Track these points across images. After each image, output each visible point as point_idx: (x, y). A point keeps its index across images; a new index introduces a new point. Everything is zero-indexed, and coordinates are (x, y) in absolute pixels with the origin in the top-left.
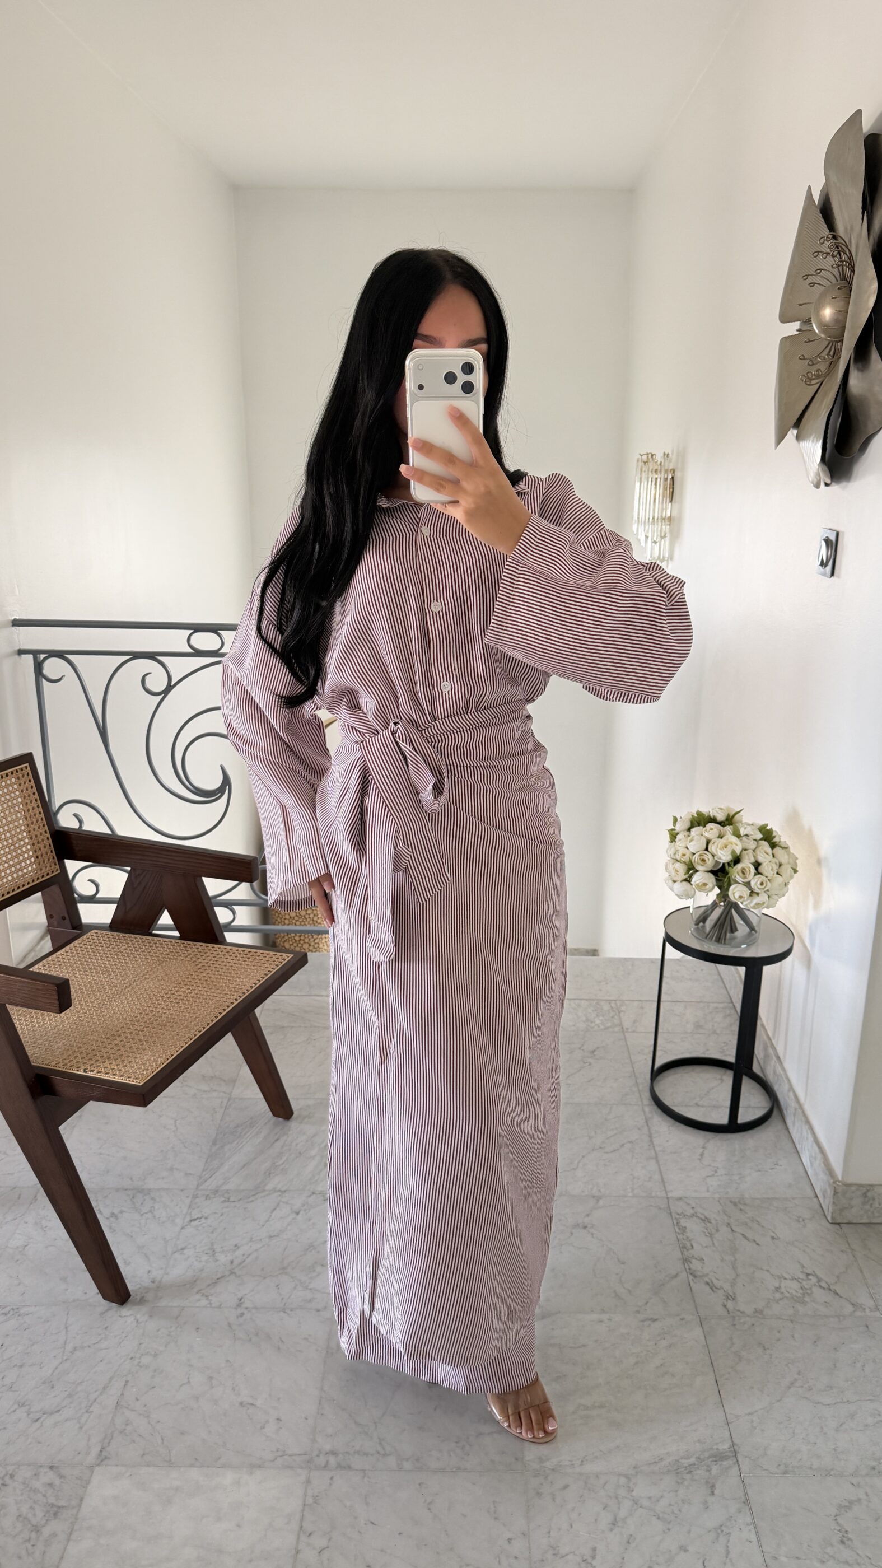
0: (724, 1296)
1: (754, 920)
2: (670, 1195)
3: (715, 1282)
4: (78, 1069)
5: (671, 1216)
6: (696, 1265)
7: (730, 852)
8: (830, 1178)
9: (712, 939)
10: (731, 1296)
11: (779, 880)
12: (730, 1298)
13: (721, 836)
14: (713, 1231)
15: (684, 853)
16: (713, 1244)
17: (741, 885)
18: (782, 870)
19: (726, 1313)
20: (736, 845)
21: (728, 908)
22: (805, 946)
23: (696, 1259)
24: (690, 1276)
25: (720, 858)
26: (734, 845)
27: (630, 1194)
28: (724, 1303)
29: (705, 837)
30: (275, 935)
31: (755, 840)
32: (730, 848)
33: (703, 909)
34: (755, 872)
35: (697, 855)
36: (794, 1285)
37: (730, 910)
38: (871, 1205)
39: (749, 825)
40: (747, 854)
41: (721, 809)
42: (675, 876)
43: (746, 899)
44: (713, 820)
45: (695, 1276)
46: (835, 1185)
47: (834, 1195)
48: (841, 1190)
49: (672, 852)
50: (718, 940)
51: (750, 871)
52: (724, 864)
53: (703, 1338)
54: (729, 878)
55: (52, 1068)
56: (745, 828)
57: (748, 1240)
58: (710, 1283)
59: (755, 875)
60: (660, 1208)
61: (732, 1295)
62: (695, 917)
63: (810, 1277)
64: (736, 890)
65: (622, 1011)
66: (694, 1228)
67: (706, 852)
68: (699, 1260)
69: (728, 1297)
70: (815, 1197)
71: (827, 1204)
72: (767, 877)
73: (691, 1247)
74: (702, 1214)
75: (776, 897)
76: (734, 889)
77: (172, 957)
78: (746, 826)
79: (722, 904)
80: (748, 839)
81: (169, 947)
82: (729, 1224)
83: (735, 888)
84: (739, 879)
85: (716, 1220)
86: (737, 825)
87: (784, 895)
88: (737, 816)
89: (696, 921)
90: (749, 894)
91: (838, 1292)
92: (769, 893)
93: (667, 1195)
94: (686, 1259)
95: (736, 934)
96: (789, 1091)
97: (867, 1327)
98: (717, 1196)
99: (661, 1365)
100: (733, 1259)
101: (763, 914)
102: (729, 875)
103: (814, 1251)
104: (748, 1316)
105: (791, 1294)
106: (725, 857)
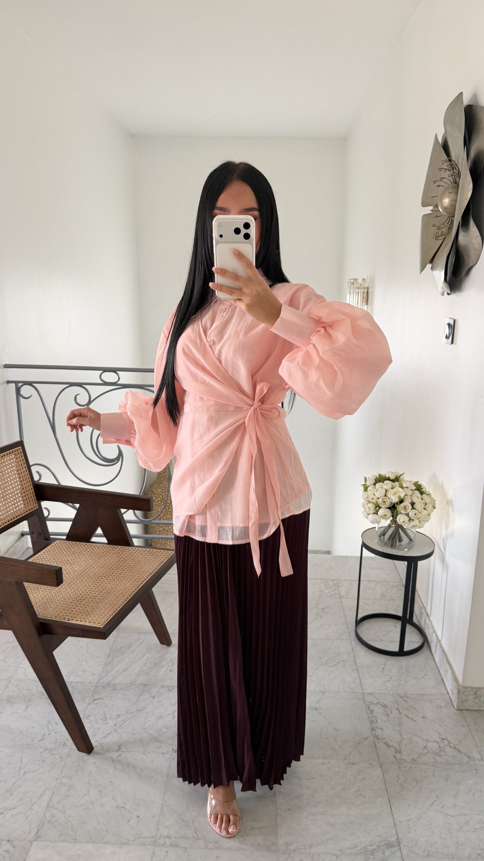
0: (394, 750)
1: (412, 535)
2: (365, 691)
3: (390, 742)
4: (64, 619)
5: (365, 704)
6: (378, 732)
7: (397, 497)
8: (455, 683)
9: (388, 546)
10: (398, 751)
11: (425, 512)
12: (398, 752)
13: (393, 488)
14: (389, 712)
15: (373, 498)
16: (389, 720)
17: (403, 515)
18: (427, 507)
19: (395, 761)
20: (402, 493)
21: (397, 528)
22: (441, 550)
24: (375, 738)
25: (392, 500)
26: (400, 493)
27: (342, 691)
28: (394, 755)
29: (384, 488)
30: (151, 540)
31: (412, 490)
32: (398, 494)
33: (383, 529)
34: (412, 508)
35: (380, 499)
36: (435, 745)
37: (398, 529)
38: (479, 699)
39: (408, 482)
40: (407, 498)
41: (392, 472)
42: (369, 511)
43: (406, 523)
44: (389, 479)
45: (378, 739)
46: (458, 688)
47: (458, 693)
48: (462, 691)
49: (366, 497)
50: (392, 546)
51: (408, 507)
52: (394, 503)
53: (382, 775)
54: (397, 511)
55: (49, 618)
56: (406, 484)
57: (409, 718)
58: (387, 743)
59: (412, 509)
60: (359, 699)
61: (398, 749)
62: (379, 533)
63: (444, 741)
64: (401, 518)
65: (340, 586)
66: (378, 711)
67: (385, 497)
68: (380, 729)
69: (397, 751)
70: (447, 694)
71: (454, 698)
72: (418, 511)
73: (376, 722)
74: (383, 703)
75: (424, 522)
76: (399, 518)
77: (106, 554)
78: (406, 482)
79: (394, 526)
80: (407, 489)
81: (103, 549)
82: (398, 709)
83: (401, 516)
84: (402, 512)
85: (391, 706)
86: (402, 482)
87: (428, 521)
88: (401, 477)
89: (379, 535)
90: (408, 520)
91: (460, 749)
92: (419, 520)
93: (363, 691)
94: (373, 728)
95: (402, 543)
96: (433, 633)
97: (476, 770)
98: (391, 692)
99: (358, 791)
100: (400, 729)
101: (417, 532)
102: (397, 509)
103: (446, 725)
104: (408, 763)
105: (433, 750)
106: (395, 500)
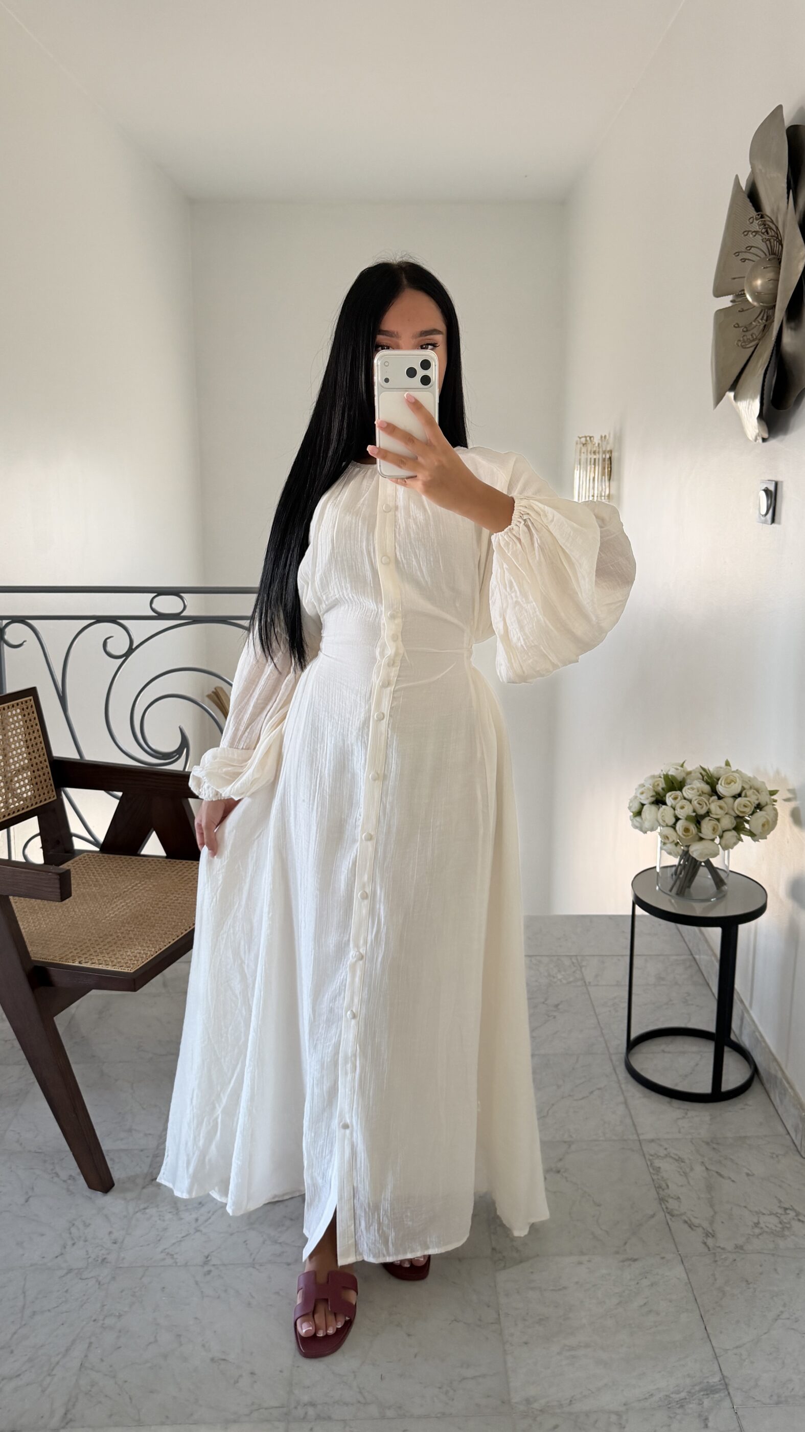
0: (703, 1233)
2: (642, 1137)
3: (693, 1220)
5: (645, 1158)
6: (672, 1204)
10: (710, 1233)
12: (709, 1236)
16: (689, 1183)
19: (706, 1250)
23: (672, 1198)
24: (667, 1214)
27: (602, 1138)
28: (703, 1240)
36: (774, 1220)
45: (672, 1216)
53: (684, 1275)
57: (723, 1178)
58: (689, 1222)
60: (633, 1151)
61: (710, 1231)
63: (788, 1211)
65: (583, 966)
66: (668, 1168)
68: (675, 1199)
69: (707, 1234)
70: (787, 1134)
71: (799, 1139)
73: (666, 1187)
74: (675, 1155)
82: (703, 1162)
85: (690, 1160)
93: (639, 1138)
94: (662, 1199)
99: (645, 1304)
100: (710, 1197)
103: (789, 1185)
104: (730, 1252)
105: (771, 1229)
